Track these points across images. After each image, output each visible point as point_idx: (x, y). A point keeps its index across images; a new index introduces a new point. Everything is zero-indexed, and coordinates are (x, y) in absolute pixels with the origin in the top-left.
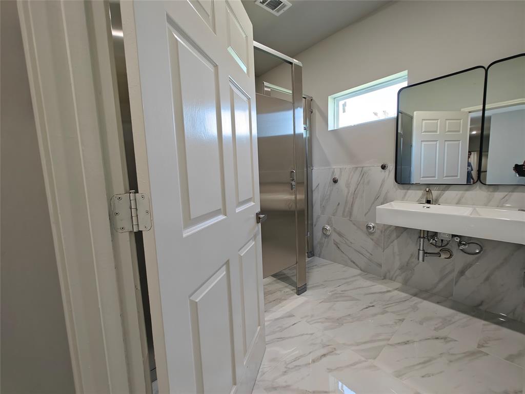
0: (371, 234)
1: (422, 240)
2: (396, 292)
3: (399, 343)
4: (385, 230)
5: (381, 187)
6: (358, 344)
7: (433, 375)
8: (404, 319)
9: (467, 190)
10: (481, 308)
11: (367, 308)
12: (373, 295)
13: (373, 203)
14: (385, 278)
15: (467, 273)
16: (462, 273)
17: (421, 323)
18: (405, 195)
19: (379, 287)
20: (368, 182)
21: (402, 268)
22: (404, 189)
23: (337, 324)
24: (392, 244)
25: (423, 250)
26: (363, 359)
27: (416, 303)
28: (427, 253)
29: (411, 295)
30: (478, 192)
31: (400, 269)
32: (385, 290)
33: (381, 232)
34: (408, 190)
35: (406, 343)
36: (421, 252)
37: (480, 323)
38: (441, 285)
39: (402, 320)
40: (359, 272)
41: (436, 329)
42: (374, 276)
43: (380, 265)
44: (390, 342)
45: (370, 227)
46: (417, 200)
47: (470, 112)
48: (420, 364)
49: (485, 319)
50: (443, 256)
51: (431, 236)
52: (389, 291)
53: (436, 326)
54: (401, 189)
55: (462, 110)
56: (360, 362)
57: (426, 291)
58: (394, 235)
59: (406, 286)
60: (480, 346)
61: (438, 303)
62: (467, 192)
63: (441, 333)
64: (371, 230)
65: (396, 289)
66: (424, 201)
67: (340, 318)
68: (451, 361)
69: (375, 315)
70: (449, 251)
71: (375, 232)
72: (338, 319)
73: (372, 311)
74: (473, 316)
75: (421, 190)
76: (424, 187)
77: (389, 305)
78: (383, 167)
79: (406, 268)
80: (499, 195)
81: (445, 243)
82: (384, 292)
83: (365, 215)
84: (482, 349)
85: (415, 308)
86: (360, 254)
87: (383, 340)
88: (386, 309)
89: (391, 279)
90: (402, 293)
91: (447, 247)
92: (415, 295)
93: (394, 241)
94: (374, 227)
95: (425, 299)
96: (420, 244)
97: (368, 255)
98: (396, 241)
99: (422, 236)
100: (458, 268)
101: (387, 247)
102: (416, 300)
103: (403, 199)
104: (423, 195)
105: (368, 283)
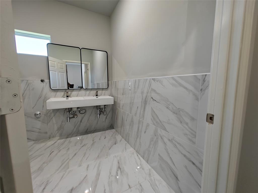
0: (38, 118)
1: (68, 113)
2: (59, 141)
3: (73, 157)
4: (47, 114)
5: (42, 91)
6: (58, 170)
7: (88, 157)
8: (69, 148)
9: (79, 91)
10: (87, 131)
11: (50, 154)
12: (49, 148)
13: (38, 101)
14: (50, 138)
15: (83, 121)
16: (81, 121)
17: (75, 145)
18: (56, 95)
19: (50, 143)
20: (33, 89)
21: (59, 129)
22: (55, 92)
23: (40, 171)
24: (52, 120)
25: (69, 117)
26: (64, 172)
27: (69, 140)
28: (70, 118)
29: (65, 138)
30: (82, 92)
31: (57, 130)
32: (54, 143)
33: (45, 115)
34: (57, 92)
35: (75, 155)
36: (68, 118)
37: (89, 135)
38: (75, 129)
39: (69, 149)
40: (33, 142)
41: (81, 144)
42: (43, 140)
43: (46, 133)
44: (70, 159)
45: (38, 115)
46: (62, 96)
47: (66, 62)
48: (83, 157)
49: (90, 134)
50: (75, 117)
51: (70, 110)
52: (55, 142)
53: (80, 143)
54: (54, 92)
55: (63, 60)
56: (64, 174)
57: (70, 134)
58: (53, 115)
59: (61, 137)
60: (93, 141)
61: (76, 136)
62: (80, 92)
63: (83, 144)
64: (38, 116)
65: (58, 140)
66: (66, 96)
67: (39, 168)
68: (90, 150)
69: (57, 154)
70: (76, 115)
71: (41, 116)
72: (38, 169)
73: (54, 154)
74: (87, 134)
75: (63, 92)
76: (64, 91)
77: (60, 147)
78: (42, 81)
79: (61, 128)
80: (88, 92)
81: (75, 112)
82: (54, 144)
83: (33, 108)
84: (94, 141)
85: (70, 142)
86: (32, 132)
87: (67, 160)
88: (60, 149)
89: (53, 137)
90: (62, 140)
91: (75, 114)
92: (67, 138)
93: (52, 118)
94: (40, 114)
95: (71, 137)
96: (67, 115)
97: (38, 130)
98: (54, 117)
99: (68, 111)
100: (80, 120)
101: (49, 122)
102: (69, 139)
103: (55, 97)
104: (64, 94)
105: (43, 144)
